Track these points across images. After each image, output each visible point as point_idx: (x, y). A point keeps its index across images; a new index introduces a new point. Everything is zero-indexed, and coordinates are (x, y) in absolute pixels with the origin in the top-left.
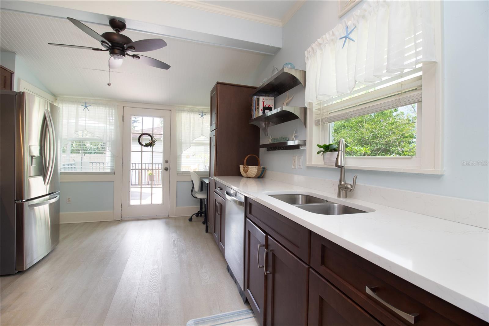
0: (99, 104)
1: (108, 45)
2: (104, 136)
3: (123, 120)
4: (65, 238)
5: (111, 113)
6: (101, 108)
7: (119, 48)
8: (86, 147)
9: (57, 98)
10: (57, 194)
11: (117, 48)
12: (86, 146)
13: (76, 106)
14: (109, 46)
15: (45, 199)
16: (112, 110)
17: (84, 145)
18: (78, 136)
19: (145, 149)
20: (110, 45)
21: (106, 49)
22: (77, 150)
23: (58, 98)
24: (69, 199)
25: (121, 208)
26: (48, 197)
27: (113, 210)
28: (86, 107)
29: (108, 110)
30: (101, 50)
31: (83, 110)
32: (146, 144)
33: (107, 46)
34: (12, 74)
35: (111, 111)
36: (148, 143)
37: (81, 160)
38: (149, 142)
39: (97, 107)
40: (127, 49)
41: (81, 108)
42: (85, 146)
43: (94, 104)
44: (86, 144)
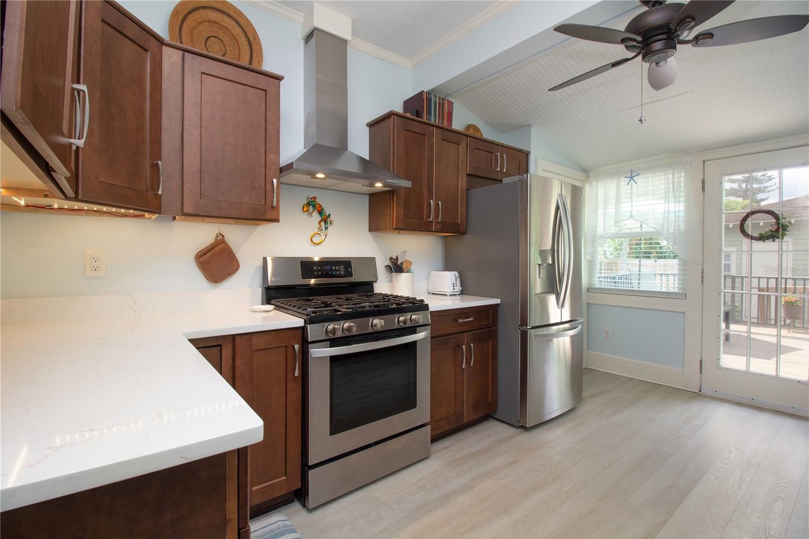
0: (654, 168)
1: (635, 43)
2: (664, 224)
3: (703, 188)
4: (593, 396)
5: (676, 180)
6: (658, 174)
7: (659, 37)
8: (661, 248)
9: (589, 174)
10: (580, 323)
11: (656, 38)
12: (660, 244)
13: (616, 180)
14: (638, 42)
15: (559, 328)
16: (678, 173)
17: (658, 244)
18: (620, 231)
19: (757, 245)
20: (639, 39)
21: (634, 54)
22: (645, 253)
23: (591, 175)
24: (607, 333)
25: (701, 368)
26: (567, 325)
27: (684, 369)
28: (632, 178)
29: (670, 176)
30: (627, 60)
31: (628, 185)
32: (761, 234)
33: (634, 46)
34: (527, 154)
35: (676, 175)
36: (765, 233)
37: (638, 270)
38: (771, 228)
39: (650, 175)
40: (676, 30)
41: (624, 182)
42: (659, 246)
43: (646, 169)
44: (660, 242)
